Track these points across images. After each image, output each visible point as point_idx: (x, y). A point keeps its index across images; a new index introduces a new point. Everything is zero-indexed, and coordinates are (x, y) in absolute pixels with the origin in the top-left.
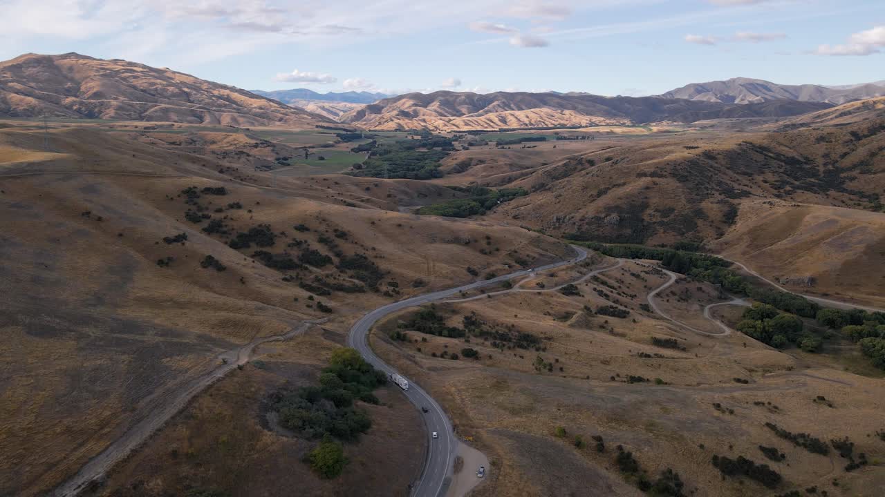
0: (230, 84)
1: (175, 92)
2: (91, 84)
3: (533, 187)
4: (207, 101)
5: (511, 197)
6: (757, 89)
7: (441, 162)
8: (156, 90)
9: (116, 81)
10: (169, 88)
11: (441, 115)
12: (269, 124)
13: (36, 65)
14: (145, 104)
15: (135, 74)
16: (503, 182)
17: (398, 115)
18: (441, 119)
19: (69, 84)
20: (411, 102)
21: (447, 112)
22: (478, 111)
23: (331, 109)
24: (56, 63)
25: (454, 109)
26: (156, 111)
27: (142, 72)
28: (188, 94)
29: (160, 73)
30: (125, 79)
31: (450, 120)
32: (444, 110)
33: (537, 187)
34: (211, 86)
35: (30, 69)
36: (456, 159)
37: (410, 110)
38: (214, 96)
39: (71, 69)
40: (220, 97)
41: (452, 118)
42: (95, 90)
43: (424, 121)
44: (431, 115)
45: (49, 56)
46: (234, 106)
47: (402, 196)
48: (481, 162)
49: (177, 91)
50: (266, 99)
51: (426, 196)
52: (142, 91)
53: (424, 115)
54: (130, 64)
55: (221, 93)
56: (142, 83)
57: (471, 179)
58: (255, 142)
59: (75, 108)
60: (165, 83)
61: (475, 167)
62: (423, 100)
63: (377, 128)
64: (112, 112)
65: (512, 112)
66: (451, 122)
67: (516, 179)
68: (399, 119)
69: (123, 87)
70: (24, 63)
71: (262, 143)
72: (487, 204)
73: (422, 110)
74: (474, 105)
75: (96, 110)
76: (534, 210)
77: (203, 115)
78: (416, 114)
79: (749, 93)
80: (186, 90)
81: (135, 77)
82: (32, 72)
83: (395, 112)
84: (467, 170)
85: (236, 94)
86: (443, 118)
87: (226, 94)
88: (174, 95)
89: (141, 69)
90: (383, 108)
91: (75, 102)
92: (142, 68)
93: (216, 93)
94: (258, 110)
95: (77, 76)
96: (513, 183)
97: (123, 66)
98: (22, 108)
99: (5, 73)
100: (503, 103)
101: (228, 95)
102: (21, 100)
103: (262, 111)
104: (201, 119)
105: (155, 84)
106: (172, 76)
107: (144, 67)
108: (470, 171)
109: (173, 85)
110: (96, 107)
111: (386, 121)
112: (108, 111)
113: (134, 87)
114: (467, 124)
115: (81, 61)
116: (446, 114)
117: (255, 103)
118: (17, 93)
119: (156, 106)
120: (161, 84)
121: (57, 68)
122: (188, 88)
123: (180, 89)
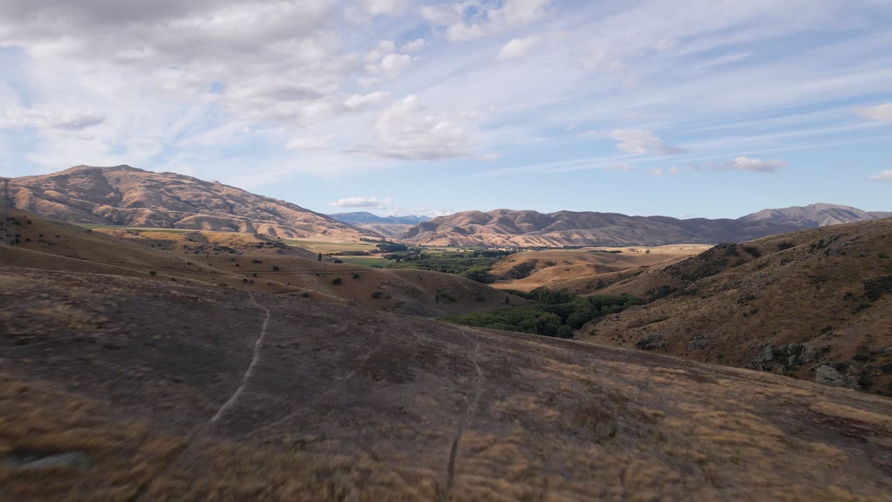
0: (278, 198)
1: (219, 203)
2: (134, 194)
3: (649, 293)
4: (250, 213)
5: (614, 307)
6: (840, 214)
7: (492, 266)
8: (200, 201)
9: (161, 192)
10: (213, 200)
11: (499, 232)
12: (309, 236)
13: (84, 175)
14: (181, 213)
15: (182, 186)
16: (588, 287)
17: (453, 231)
18: (499, 236)
19: (112, 194)
20: (468, 220)
21: (505, 230)
22: (540, 229)
23: (387, 229)
24: (104, 175)
25: (514, 227)
26: (190, 220)
27: (189, 184)
28: (232, 206)
29: (207, 186)
30: (170, 191)
31: (509, 237)
32: (503, 228)
33: (656, 292)
34: (258, 199)
35: (77, 179)
36: (513, 261)
37: (467, 228)
38: (259, 208)
39: (118, 180)
40: (266, 210)
41: (511, 236)
42: (135, 200)
43: (480, 237)
44: (488, 232)
45: (100, 168)
46: (278, 218)
47: (403, 298)
48: (550, 264)
49: (221, 202)
50: (312, 212)
51: (454, 300)
52: (185, 202)
53: (481, 232)
54: (181, 177)
55: (268, 206)
56: (185, 195)
57: (536, 285)
58: (261, 241)
59: (106, 215)
60: (210, 195)
61: (541, 270)
62: (481, 219)
63: (427, 244)
64: (142, 220)
65: (577, 230)
66: (511, 239)
67: (610, 283)
68: (453, 235)
69: (164, 198)
70: (72, 174)
71: (267, 244)
72: (574, 317)
73: (479, 227)
74: (535, 223)
75: (128, 218)
76: (688, 330)
77: (239, 225)
78: (472, 231)
79: (833, 218)
80: (231, 202)
81: (181, 189)
82: (77, 182)
83: (451, 229)
84: (529, 275)
85: (282, 207)
86: (501, 235)
87: (272, 207)
88: (217, 207)
89: (190, 182)
90: (438, 226)
91: (108, 210)
92: (192, 181)
93: (262, 205)
94: (302, 223)
95: (122, 187)
96: (609, 288)
97: (172, 178)
98: (47, 214)
99: (49, 183)
100: (566, 221)
101: (274, 208)
102: (50, 207)
103: (306, 223)
104: (236, 229)
105: (200, 196)
106: (220, 189)
107: (194, 179)
108: (534, 275)
109: (216, 197)
110: (127, 215)
111: (438, 237)
112: (139, 219)
113: (178, 199)
114: (527, 242)
115: (131, 173)
116: (504, 232)
117: (300, 216)
118: (50, 200)
119: (192, 215)
120: (206, 195)
121: (104, 179)
122: (234, 200)
123: (225, 200)
